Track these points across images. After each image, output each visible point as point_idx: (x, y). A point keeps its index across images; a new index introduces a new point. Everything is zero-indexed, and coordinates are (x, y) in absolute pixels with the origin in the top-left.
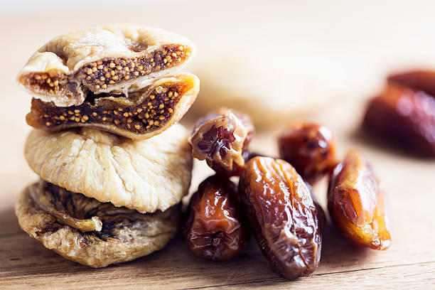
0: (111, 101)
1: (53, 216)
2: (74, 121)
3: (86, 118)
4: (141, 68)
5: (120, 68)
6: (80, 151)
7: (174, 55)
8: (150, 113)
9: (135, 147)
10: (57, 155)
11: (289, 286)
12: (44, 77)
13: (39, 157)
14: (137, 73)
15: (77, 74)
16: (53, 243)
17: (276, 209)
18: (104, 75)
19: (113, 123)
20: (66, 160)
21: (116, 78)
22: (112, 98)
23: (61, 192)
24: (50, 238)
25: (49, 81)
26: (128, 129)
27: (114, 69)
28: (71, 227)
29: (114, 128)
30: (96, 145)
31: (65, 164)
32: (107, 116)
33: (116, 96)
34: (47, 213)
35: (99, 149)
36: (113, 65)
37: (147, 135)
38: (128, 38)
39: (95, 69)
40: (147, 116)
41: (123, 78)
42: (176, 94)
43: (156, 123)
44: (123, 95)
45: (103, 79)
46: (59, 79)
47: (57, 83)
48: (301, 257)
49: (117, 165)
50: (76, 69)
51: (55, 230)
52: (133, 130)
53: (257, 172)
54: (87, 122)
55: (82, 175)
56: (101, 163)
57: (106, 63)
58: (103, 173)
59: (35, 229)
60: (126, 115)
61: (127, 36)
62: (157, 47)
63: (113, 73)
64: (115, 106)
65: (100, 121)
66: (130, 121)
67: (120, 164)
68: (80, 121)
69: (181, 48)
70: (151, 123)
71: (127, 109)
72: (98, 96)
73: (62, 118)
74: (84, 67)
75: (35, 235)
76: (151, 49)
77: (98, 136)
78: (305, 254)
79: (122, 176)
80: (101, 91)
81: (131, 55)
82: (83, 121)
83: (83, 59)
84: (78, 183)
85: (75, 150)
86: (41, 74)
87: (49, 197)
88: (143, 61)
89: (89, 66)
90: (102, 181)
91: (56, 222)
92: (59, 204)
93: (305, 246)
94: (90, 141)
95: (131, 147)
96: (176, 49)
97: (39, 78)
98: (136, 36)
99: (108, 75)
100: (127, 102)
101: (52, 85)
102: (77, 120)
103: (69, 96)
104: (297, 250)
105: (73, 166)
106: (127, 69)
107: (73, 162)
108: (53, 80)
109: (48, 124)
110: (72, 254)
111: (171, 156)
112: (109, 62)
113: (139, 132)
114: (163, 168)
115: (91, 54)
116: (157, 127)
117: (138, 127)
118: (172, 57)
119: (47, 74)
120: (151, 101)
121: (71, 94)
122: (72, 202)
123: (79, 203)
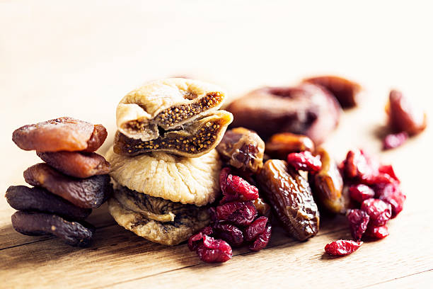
0: (176, 134)
1: (141, 214)
2: (149, 148)
3: (157, 146)
4: (194, 110)
5: (182, 111)
6: (157, 168)
7: (214, 99)
8: (201, 140)
9: (190, 163)
10: (141, 173)
11: (302, 246)
12: (135, 123)
13: (127, 174)
14: (192, 114)
15: (155, 119)
16: (145, 232)
17: (292, 196)
18: (172, 118)
19: (176, 148)
20: (149, 176)
21: (179, 118)
22: (176, 132)
23: (140, 196)
24: (142, 229)
25: (138, 125)
26: (186, 151)
27: (177, 113)
28: (155, 221)
29: (177, 152)
30: (166, 164)
31: (148, 179)
32: (172, 143)
33: (178, 130)
34: (136, 212)
35: (169, 166)
36: (177, 110)
37: (198, 154)
38: (181, 89)
39: (167, 114)
40: (199, 141)
41: (183, 118)
42: (218, 126)
43: (205, 146)
44: (181, 129)
45: (171, 120)
46: (145, 123)
47: (143, 125)
48: (310, 227)
49: (182, 176)
50: (155, 115)
51: (144, 223)
52: (190, 152)
53: (274, 171)
54: (158, 148)
55: (162, 185)
56: (172, 176)
57: (173, 109)
58: (175, 183)
59: (131, 224)
60: (185, 142)
61: (180, 88)
62: (204, 95)
63: (178, 115)
64: (178, 136)
65: (167, 147)
66: (187, 146)
67: (184, 175)
68: (153, 148)
69: (218, 94)
70: (202, 146)
71: (186, 138)
72: (166, 132)
73: (140, 147)
74: (160, 113)
75: (130, 228)
76: (200, 97)
77: (166, 157)
78: (313, 225)
79: (187, 184)
80: (170, 128)
81: (187, 102)
82: (155, 148)
83: (158, 108)
84: (159, 191)
85: (153, 168)
86: (132, 121)
87: (133, 200)
88: (196, 105)
89: (163, 113)
90: (175, 188)
91: (144, 218)
92: (141, 204)
93: (312, 220)
94: (162, 162)
95: (188, 163)
96: (215, 95)
97: (132, 123)
98: (186, 88)
99: (174, 117)
100: (187, 134)
101: (139, 127)
102: (151, 147)
103: (150, 134)
104: (307, 223)
105: (154, 179)
106: (186, 111)
107: (154, 177)
108: (140, 123)
109: (130, 151)
110: (158, 239)
111: (212, 165)
112: (175, 108)
113: (194, 153)
114: (209, 174)
115: (164, 104)
116: (206, 149)
117: (193, 149)
118: (214, 101)
119: (137, 121)
120: (202, 131)
121: (151, 132)
122: (149, 203)
123: (155, 202)
